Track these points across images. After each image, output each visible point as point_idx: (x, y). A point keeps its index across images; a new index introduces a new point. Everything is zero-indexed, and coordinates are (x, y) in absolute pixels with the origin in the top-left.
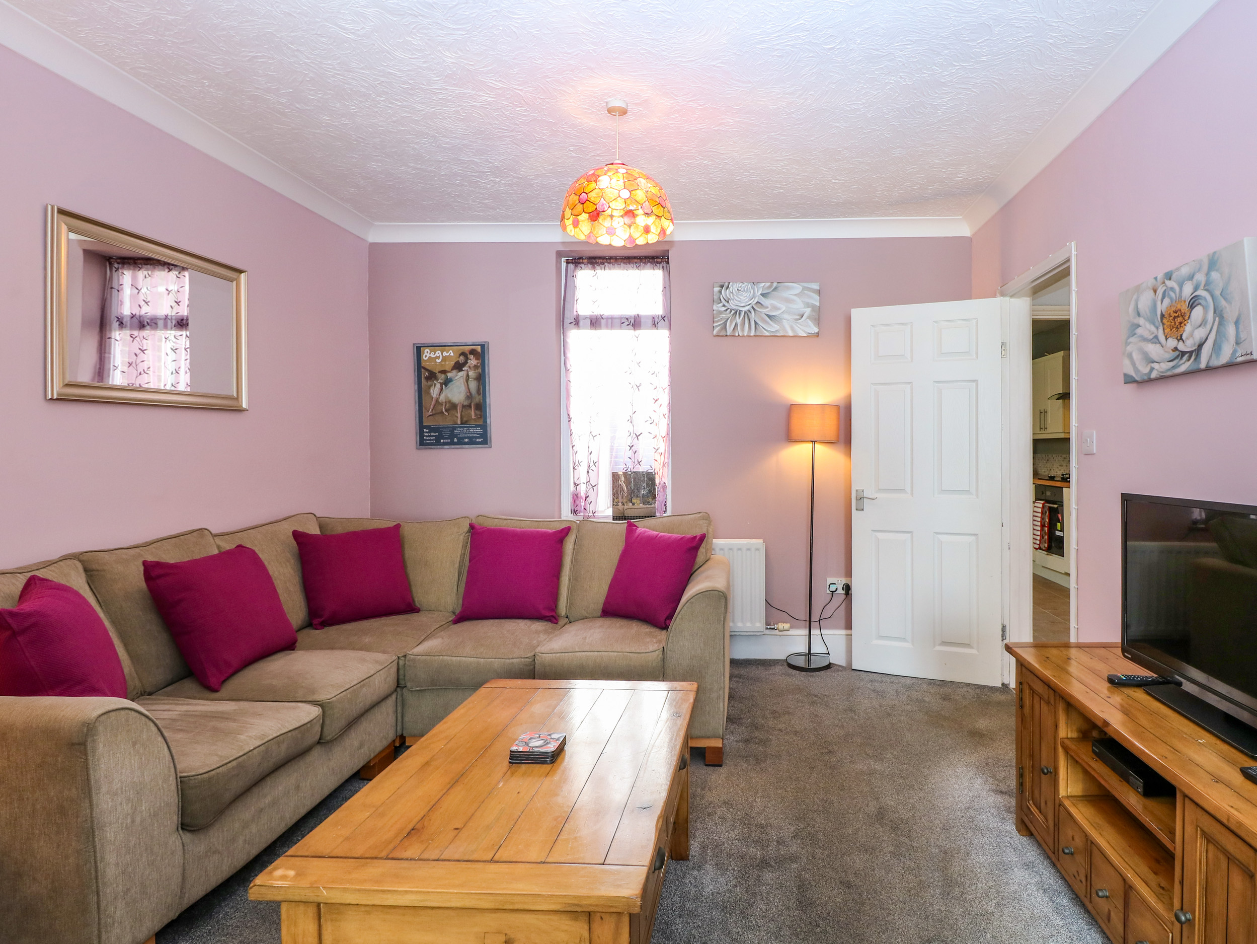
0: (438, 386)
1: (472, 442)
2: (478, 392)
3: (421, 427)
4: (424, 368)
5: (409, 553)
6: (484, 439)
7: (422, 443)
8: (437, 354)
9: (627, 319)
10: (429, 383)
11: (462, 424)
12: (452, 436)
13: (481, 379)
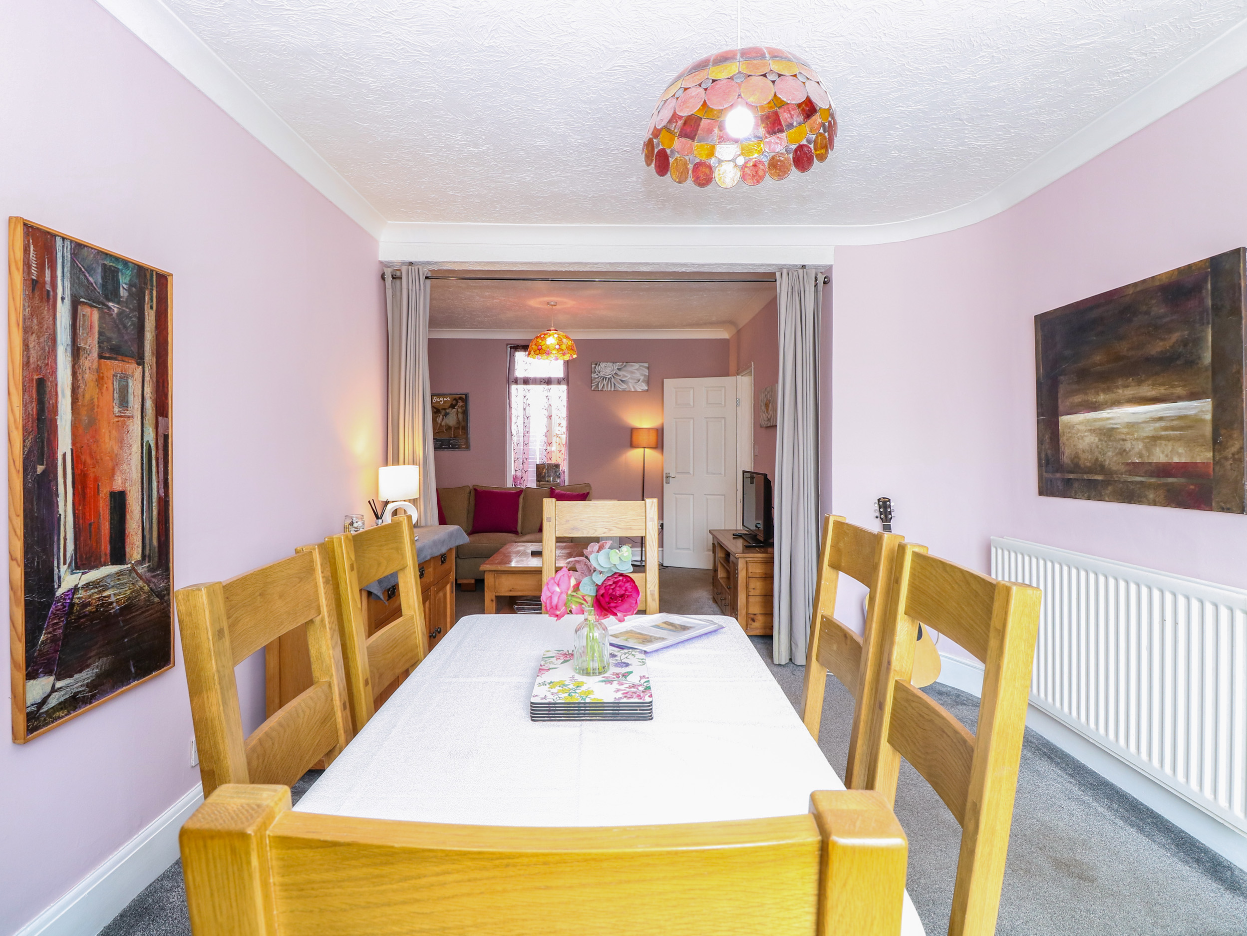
0: (441, 416)
1: (461, 448)
2: (463, 420)
4: (434, 407)
6: (467, 446)
9: (544, 380)
10: (436, 415)
11: (454, 437)
12: (450, 444)
13: (465, 413)
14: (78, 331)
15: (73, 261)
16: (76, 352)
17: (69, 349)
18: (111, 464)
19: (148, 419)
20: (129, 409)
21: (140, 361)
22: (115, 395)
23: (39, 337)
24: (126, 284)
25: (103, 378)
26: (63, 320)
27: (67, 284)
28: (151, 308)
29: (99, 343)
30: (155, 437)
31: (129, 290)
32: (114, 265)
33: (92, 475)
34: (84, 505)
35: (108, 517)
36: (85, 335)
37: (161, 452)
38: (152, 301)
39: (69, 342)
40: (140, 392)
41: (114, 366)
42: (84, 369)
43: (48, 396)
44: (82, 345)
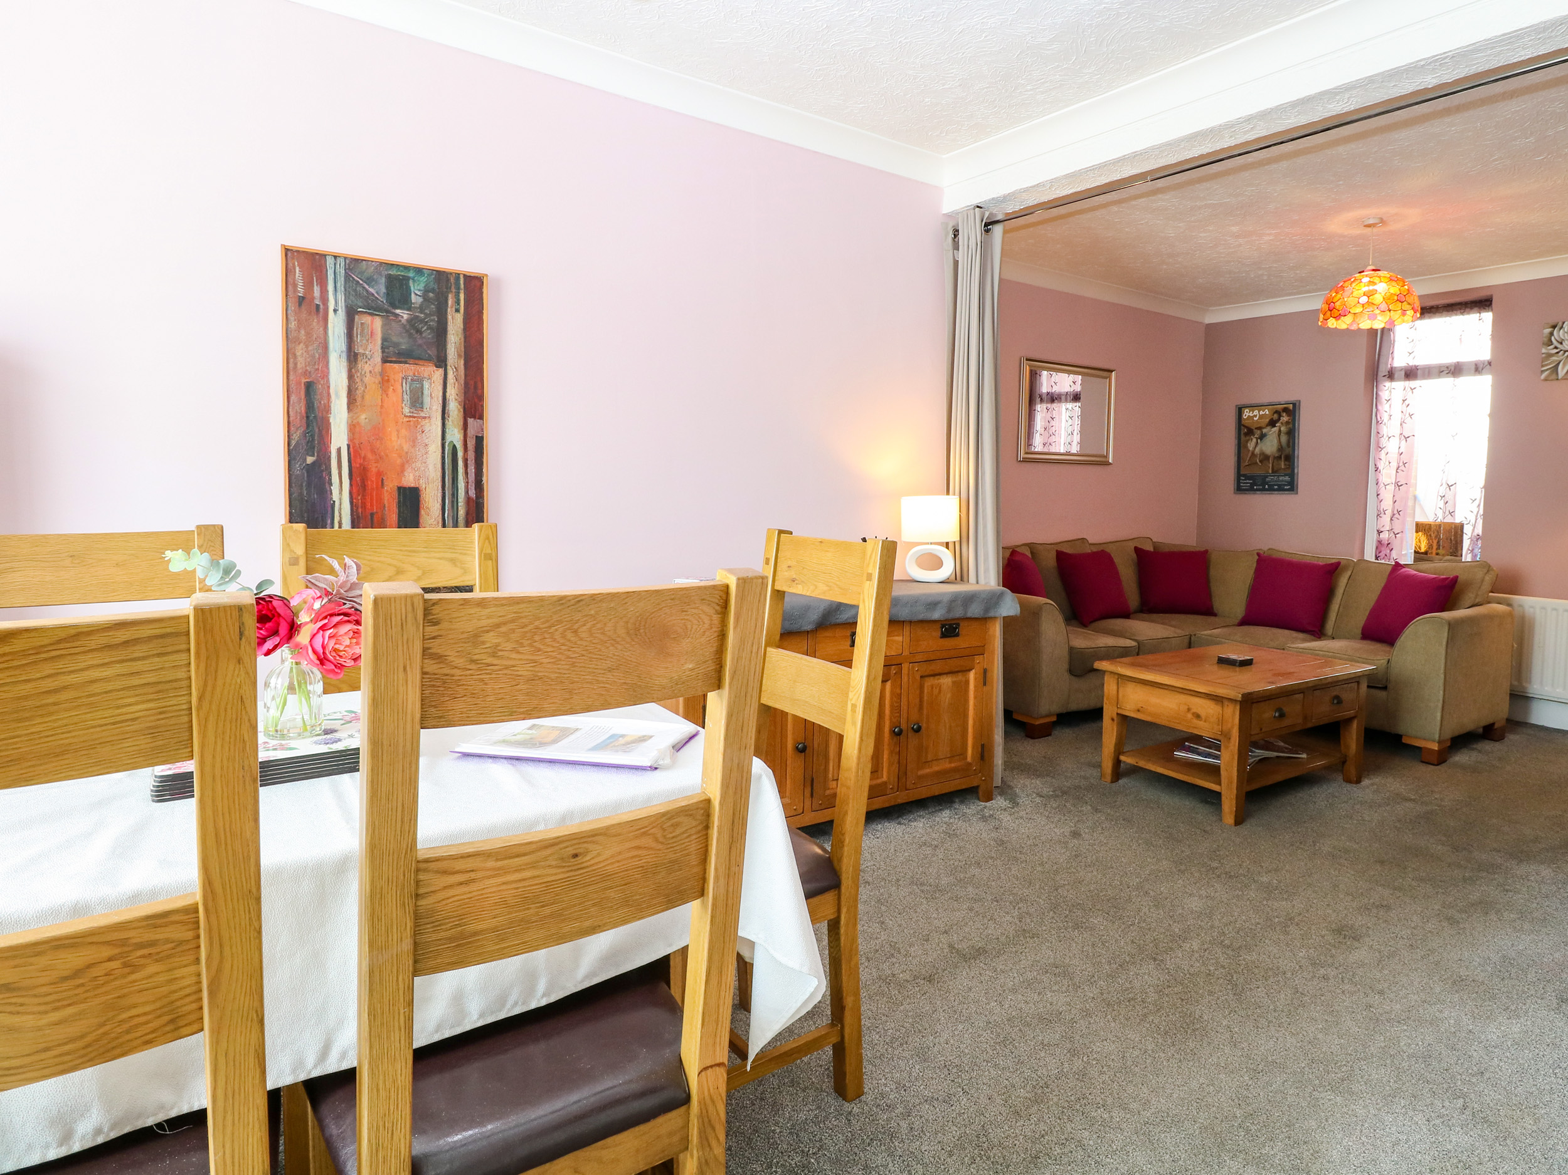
0: (1254, 440)
1: (1281, 489)
2: (1288, 445)
3: (1239, 475)
4: (1244, 426)
5: (1213, 573)
6: (1291, 486)
7: (1239, 489)
8: (1255, 413)
9: (1447, 367)
10: (1247, 438)
11: (1273, 473)
12: (1264, 483)
13: (1292, 433)
14: (355, 339)
15: (347, 277)
16: (352, 357)
17: (344, 355)
18: (399, 461)
19: (453, 422)
20: (425, 410)
21: (441, 362)
22: (405, 396)
23: (307, 347)
24: (419, 290)
25: (388, 381)
26: (337, 330)
27: (341, 297)
28: (457, 311)
29: (382, 348)
30: (462, 438)
31: (425, 296)
32: (402, 274)
33: (374, 470)
34: (363, 496)
35: (395, 509)
36: (364, 342)
37: (471, 455)
38: (459, 304)
39: (344, 347)
40: (441, 394)
41: (399, 371)
42: (363, 373)
43: (318, 397)
44: (361, 351)
